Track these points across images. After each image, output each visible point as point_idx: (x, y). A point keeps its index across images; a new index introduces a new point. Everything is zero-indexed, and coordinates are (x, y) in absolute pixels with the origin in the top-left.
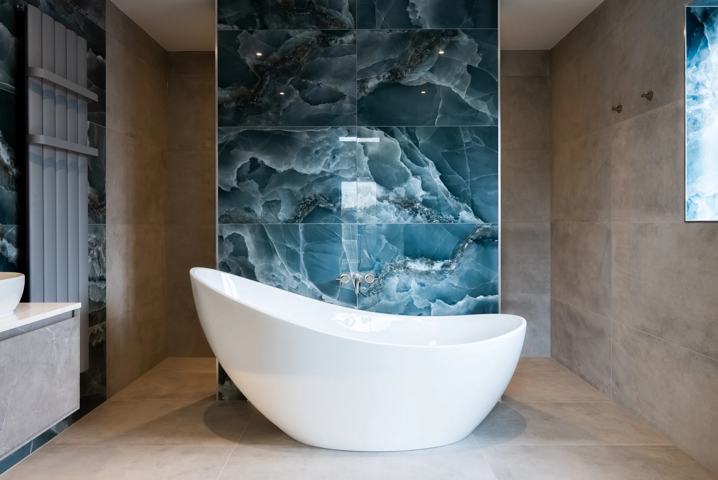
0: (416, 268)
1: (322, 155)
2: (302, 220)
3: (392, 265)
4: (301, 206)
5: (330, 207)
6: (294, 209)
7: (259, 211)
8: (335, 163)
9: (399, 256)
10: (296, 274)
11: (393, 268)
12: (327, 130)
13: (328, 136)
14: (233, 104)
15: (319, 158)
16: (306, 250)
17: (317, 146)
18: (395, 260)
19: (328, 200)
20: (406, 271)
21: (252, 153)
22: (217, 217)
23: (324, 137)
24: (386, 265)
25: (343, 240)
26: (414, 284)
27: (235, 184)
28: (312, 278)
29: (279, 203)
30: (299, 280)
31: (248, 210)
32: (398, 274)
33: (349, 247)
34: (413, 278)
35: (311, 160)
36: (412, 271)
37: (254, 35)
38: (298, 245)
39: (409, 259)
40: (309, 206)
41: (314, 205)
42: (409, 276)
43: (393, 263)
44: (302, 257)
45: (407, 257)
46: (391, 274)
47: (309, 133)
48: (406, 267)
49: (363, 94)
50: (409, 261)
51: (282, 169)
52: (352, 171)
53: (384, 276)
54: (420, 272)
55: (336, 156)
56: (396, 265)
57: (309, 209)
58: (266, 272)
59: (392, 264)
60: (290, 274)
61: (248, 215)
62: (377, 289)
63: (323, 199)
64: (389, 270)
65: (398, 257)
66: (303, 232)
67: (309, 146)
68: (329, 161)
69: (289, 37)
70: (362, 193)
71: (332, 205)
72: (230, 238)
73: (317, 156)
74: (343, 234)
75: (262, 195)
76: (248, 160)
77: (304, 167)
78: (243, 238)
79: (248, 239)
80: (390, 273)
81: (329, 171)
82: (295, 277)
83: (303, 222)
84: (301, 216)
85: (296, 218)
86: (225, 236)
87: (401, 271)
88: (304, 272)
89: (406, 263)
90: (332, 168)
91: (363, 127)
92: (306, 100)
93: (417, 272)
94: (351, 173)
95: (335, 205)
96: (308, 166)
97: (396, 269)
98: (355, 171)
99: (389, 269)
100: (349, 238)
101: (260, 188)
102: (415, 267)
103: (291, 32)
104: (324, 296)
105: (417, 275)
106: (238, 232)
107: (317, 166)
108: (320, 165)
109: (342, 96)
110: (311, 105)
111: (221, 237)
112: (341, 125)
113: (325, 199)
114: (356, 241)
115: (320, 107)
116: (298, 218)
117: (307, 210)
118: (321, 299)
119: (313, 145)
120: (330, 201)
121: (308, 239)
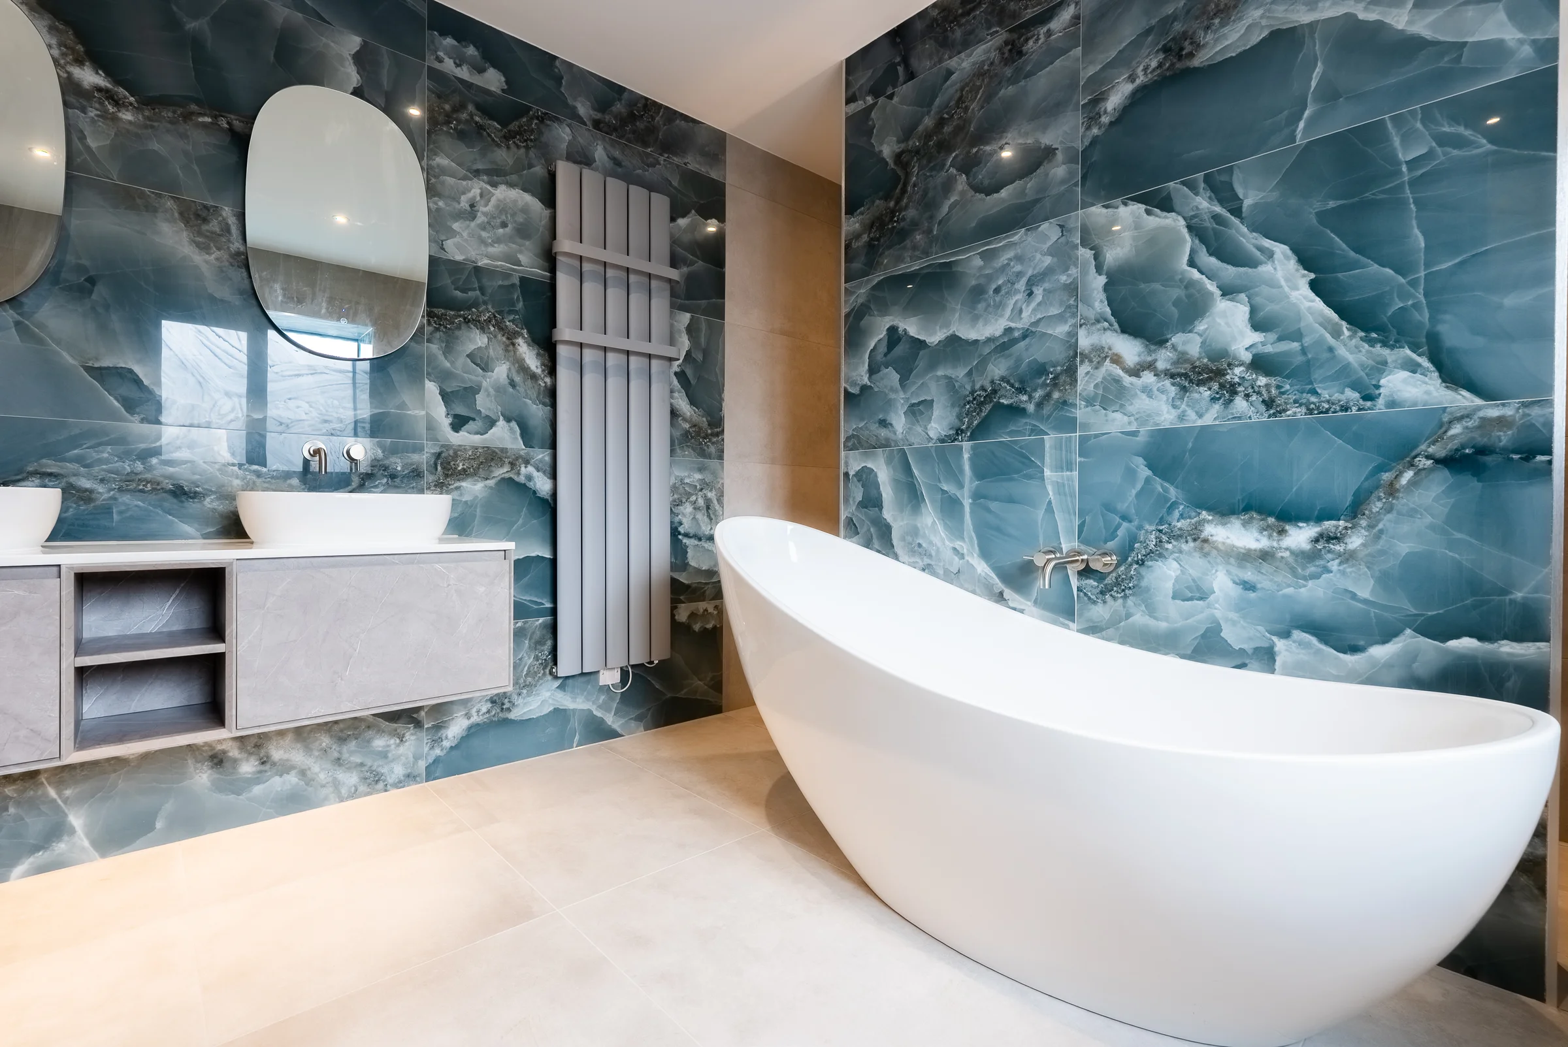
0: (1228, 541)
1: (1007, 293)
2: (969, 434)
3: (1162, 530)
4: (968, 406)
5: (1021, 402)
6: (954, 414)
7: (899, 422)
8: (1033, 305)
9: (1181, 509)
10: (958, 544)
11: (1165, 538)
12: (1016, 238)
13: (1019, 251)
14: (865, 238)
15: (1001, 302)
16: (977, 496)
17: (998, 278)
18: (1169, 519)
19: (1017, 389)
20: (1202, 549)
21: (891, 317)
22: (842, 440)
23: (1010, 254)
24: (1147, 531)
25: (1047, 473)
26: (1222, 582)
27: (866, 380)
28: (985, 554)
29: (929, 404)
30: (962, 556)
31: (884, 423)
32: (1177, 555)
33: (1060, 487)
34: (1220, 568)
35: (986, 310)
36: (1216, 548)
37: (896, 99)
38: (961, 486)
39: (1210, 518)
40: (981, 404)
41: (991, 402)
42: (1209, 562)
43: (1163, 527)
44: (967, 509)
45: (1204, 512)
46: (1160, 554)
47: (983, 255)
48: (1199, 538)
49: (1095, 131)
50: (1208, 521)
51: (935, 338)
52: (1068, 314)
53: (1140, 557)
54: (1243, 551)
55: (1035, 289)
56: (1172, 531)
57: (981, 411)
58: (909, 539)
59: (1161, 528)
60: (947, 543)
61: (883, 433)
62: (1123, 587)
63: (1008, 388)
64: (1154, 543)
65: (1179, 511)
66: (970, 459)
67: (982, 281)
68: (1019, 305)
69: (950, 73)
70: (1091, 361)
71: (1025, 398)
72: (858, 474)
73: (998, 299)
74: (1047, 459)
75: (905, 392)
76: (885, 333)
77: (973, 327)
78: (876, 476)
79: (884, 475)
80: (1157, 550)
81: (1019, 325)
82: (955, 549)
83: (971, 439)
84: (968, 428)
85: (959, 431)
86: (852, 473)
87: (1184, 547)
88: (971, 539)
89: (1199, 528)
90: (1028, 316)
91: (1093, 209)
92: (977, 189)
93: (1233, 550)
94: (1066, 322)
95: (1030, 397)
96: (980, 323)
97: (1172, 541)
98: (1074, 315)
99: (1154, 540)
100: (1059, 468)
101: (902, 382)
102: (1228, 538)
103: (953, 63)
104: (1008, 593)
105: (1232, 560)
106: (869, 465)
107: (996, 320)
108: (1002, 316)
109: (1049, 153)
110: (987, 195)
111: (846, 474)
112: (1046, 219)
113: (1012, 386)
114: (1076, 474)
115: (1004, 193)
116: (962, 431)
117: (978, 414)
118: (1000, 598)
119: (990, 278)
120: (1021, 390)
121: (980, 473)
